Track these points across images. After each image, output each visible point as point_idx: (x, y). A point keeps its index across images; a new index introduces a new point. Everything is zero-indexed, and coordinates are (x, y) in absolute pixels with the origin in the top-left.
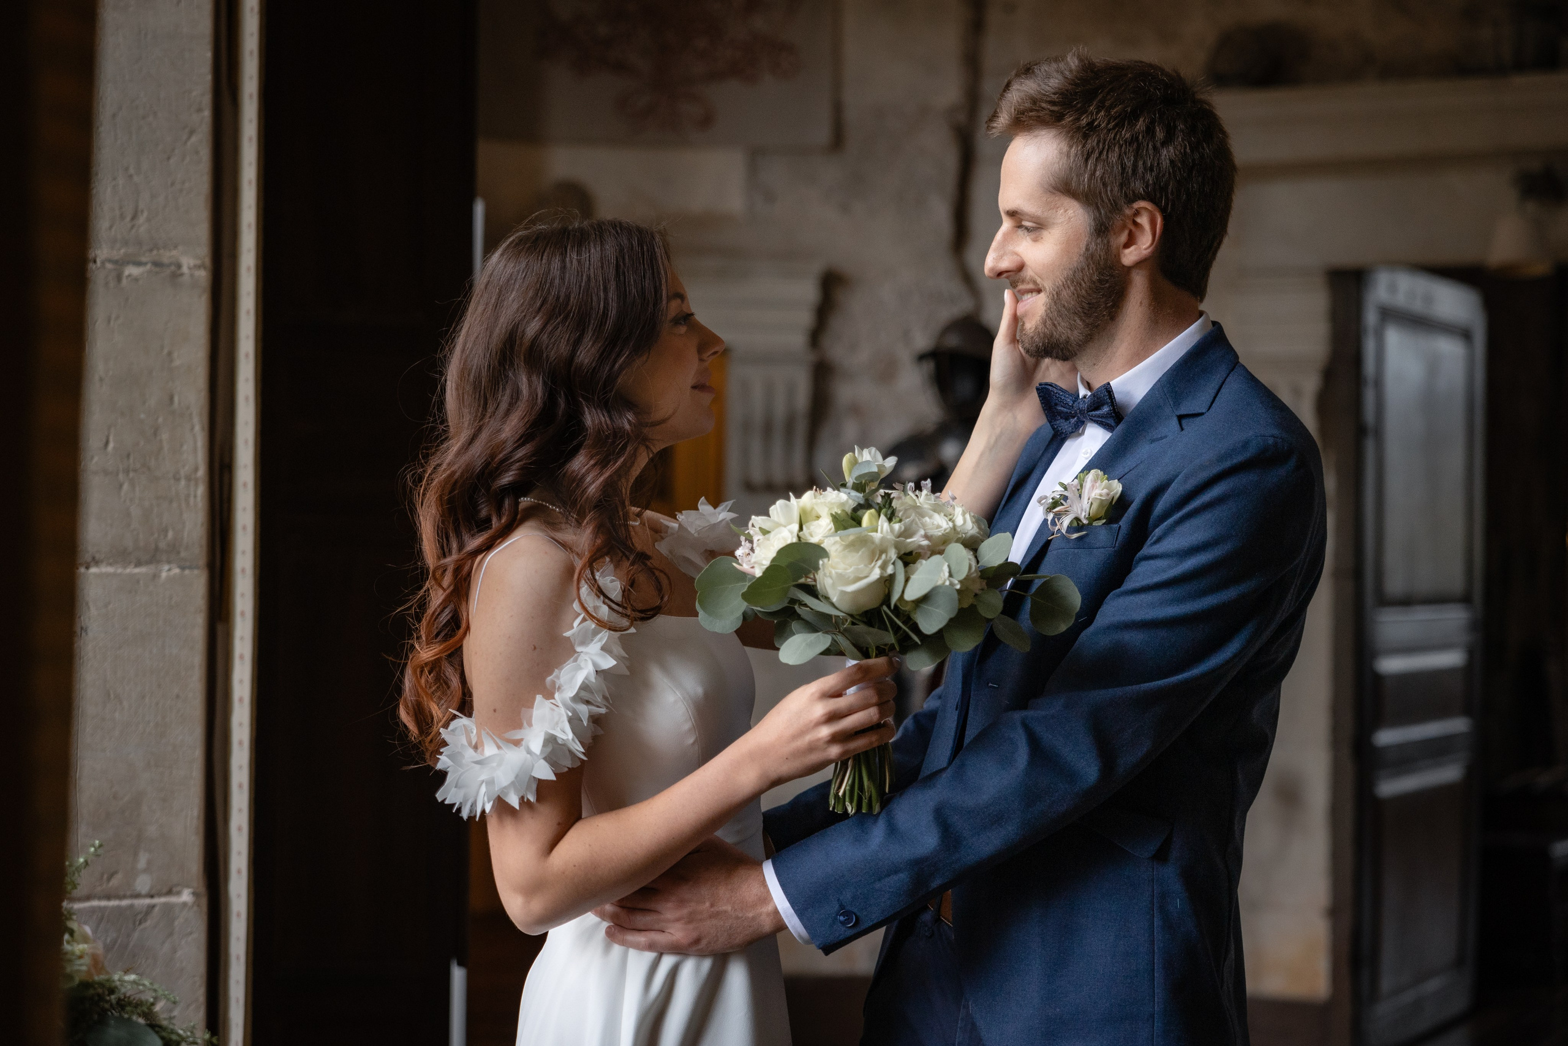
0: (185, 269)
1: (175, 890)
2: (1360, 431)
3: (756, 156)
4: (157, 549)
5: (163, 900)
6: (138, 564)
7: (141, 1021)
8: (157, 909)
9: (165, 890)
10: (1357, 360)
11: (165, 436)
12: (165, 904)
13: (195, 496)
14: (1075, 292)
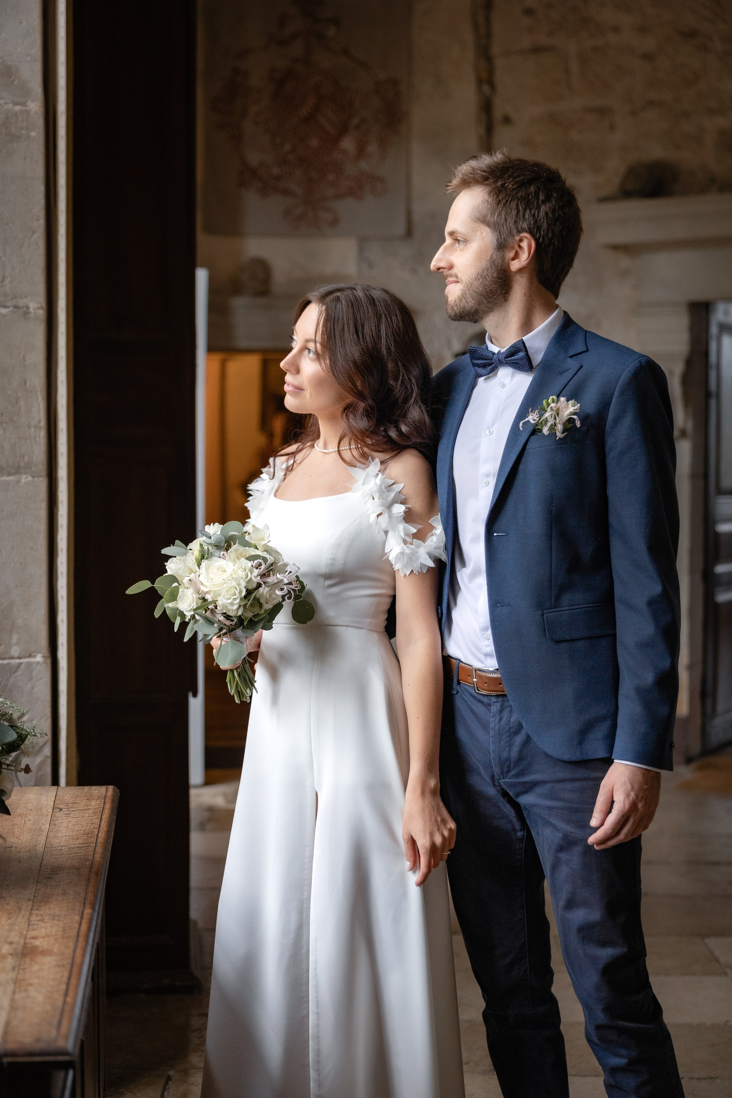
0: (31, 310)
1: (33, 654)
2: (708, 395)
3: (363, 242)
4: (19, 466)
5: (26, 660)
6: (9, 475)
7: (7, 724)
8: (23, 665)
9: (27, 655)
10: (706, 354)
11: (22, 403)
12: (28, 663)
13: (40, 437)
14: (483, 282)
